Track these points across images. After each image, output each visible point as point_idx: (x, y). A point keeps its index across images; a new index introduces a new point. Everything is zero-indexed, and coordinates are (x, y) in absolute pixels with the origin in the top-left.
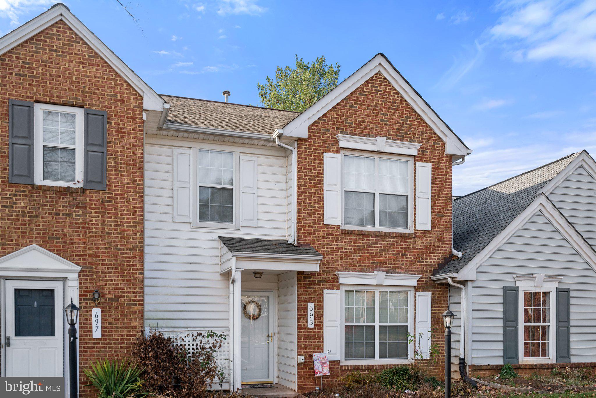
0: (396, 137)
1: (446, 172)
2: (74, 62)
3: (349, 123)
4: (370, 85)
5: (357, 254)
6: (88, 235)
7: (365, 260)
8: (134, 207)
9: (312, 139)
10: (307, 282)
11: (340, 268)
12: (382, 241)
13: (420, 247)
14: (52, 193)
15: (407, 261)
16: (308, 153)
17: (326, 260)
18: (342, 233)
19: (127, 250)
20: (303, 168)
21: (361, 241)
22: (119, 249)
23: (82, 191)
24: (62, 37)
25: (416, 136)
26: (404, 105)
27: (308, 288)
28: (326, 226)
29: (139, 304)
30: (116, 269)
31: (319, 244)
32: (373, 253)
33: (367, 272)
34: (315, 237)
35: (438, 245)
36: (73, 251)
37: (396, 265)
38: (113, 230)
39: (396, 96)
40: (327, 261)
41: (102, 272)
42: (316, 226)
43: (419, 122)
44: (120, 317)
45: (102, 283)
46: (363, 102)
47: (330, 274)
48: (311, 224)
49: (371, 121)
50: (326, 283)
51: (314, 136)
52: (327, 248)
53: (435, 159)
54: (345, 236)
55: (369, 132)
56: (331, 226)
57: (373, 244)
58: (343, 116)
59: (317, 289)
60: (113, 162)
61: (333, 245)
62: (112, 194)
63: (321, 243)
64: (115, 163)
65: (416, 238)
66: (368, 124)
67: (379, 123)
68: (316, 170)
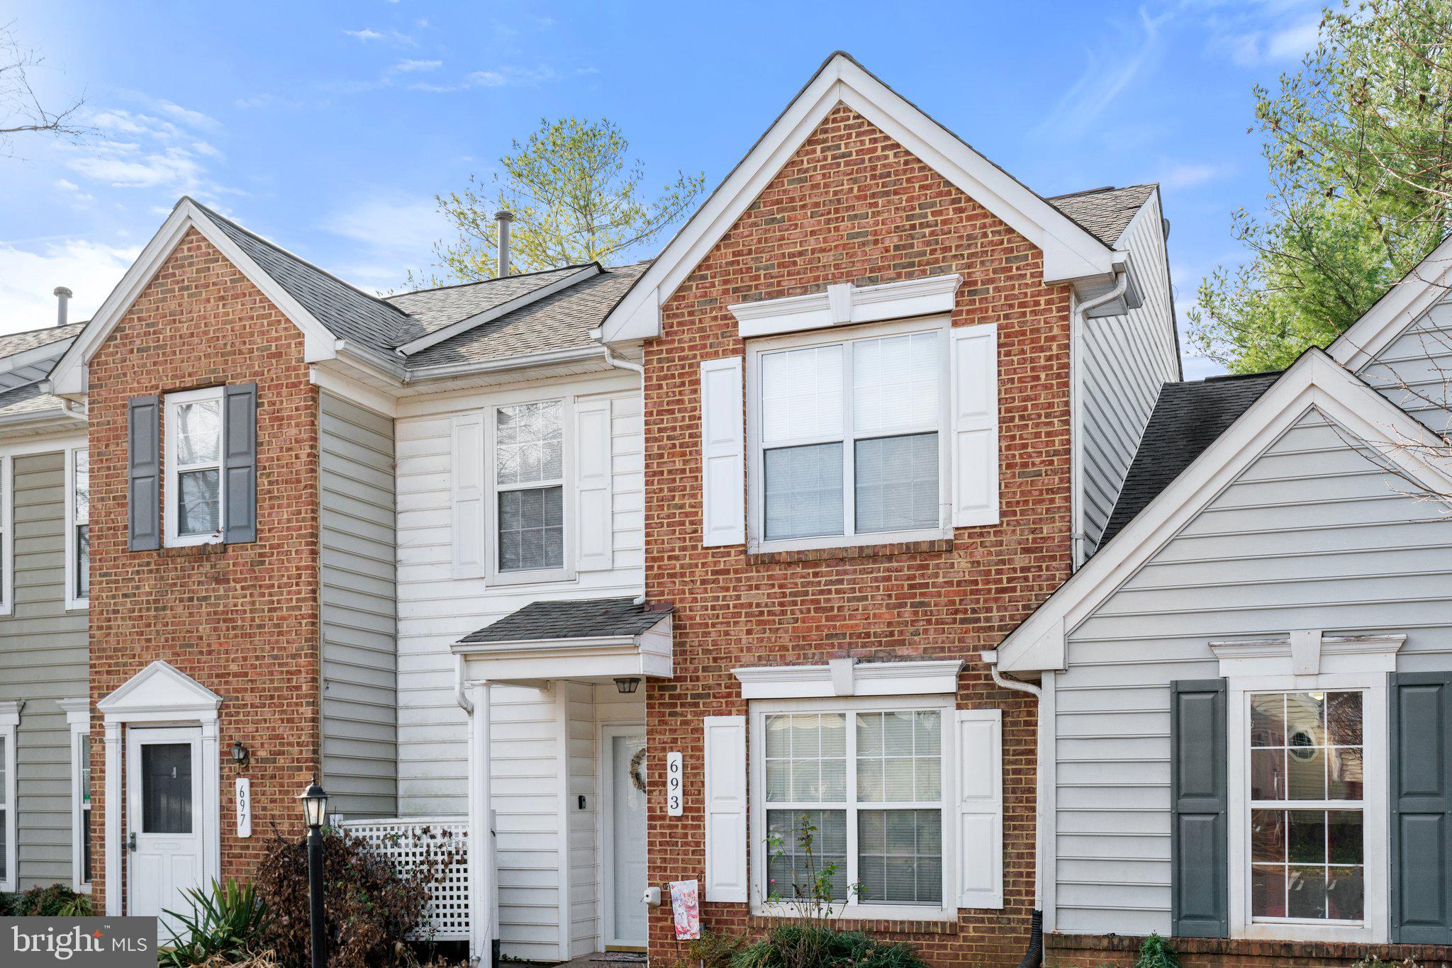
0: (892, 273)
1: (1048, 339)
2: (212, 300)
3: (766, 268)
4: (819, 148)
5: (789, 616)
6: (232, 633)
7: (810, 629)
8: (298, 568)
9: (676, 333)
10: (667, 700)
11: (745, 657)
12: (855, 572)
13: (967, 577)
14: (183, 559)
15: (929, 622)
16: (665, 372)
17: (710, 639)
18: (748, 564)
19: (287, 657)
20: (655, 413)
21: (799, 581)
22: (276, 657)
23: (222, 550)
24: (195, 260)
25: (954, 252)
26: (917, 174)
27: (671, 714)
28: (710, 551)
29: (308, 768)
30: (272, 697)
31: (695, 600)
32: (832, 609)
33: (816, 663)
34: (685, 583)
35: (1025, 563)
36: (211, 668)
37: (896, 638)
38: (267, 619)
39: (891, 153)
40: (715, 643)
41: (252, 706)
42: (688, 553)
43: (961, 210)
44: (277, 796)
45: (251, 727)
46: (801, 200)
47: (720, 676)
48: (674, 551)
49: (822, 245)
50: (712, 699)
51: (680, 324)
52: (713, 608)
53: (1011, 306)
54: (758, 571)
55: (816, 279)
56: (722, 550)
57: (831, 583)
58: (750, 252)
59: (689, 717)
60: (266, 483)
61: (728, 598)
62: (265, 546)
63: (699, 596)
64: (270, 483)
65: (955, 553)
66: (816, 255)
67: (845, 246)
68: (685, 410)
